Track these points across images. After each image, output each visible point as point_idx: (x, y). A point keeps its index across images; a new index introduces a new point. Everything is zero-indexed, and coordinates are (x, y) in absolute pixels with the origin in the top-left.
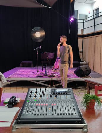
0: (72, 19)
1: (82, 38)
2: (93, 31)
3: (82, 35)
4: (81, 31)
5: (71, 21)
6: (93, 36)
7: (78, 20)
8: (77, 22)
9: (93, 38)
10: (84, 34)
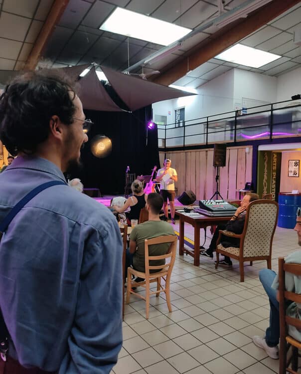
0: (151, 125)
1: (164, 152)
2: (183, 144)
3: (164, 147)
4: (163, 142)
5: (149, 127)
6: (183, 151)
7: (158, 126)
8: (157, 129)
9: (182, 154)
10: (167, 146)
